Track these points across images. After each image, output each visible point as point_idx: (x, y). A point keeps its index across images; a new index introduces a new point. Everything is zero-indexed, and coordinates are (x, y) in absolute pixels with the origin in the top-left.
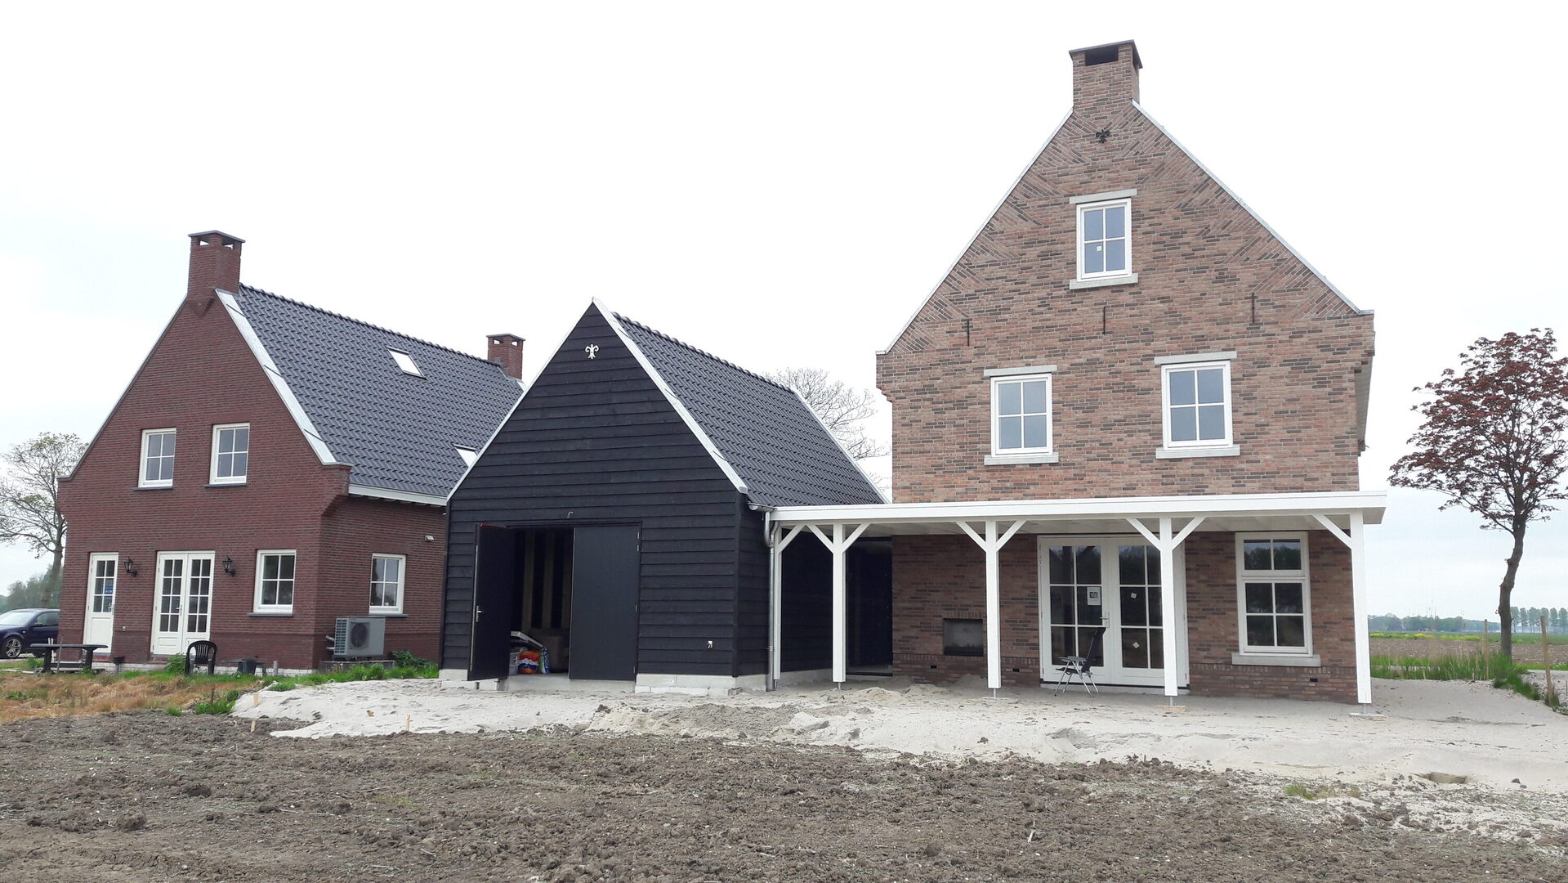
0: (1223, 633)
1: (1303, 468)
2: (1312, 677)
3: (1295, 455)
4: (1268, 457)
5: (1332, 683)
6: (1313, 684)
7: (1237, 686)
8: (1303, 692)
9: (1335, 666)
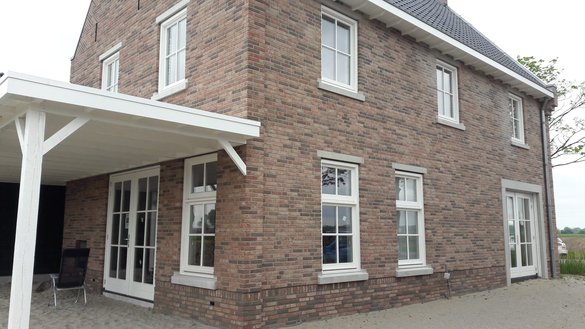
0: (171, 253)
1: (217, 91)
2: (211, 299)
3: (214, 79)
4: (200, 86)
5: (223, 308)
6: (211, 308)
7: (174, 304)
8: (206, 315)
9: (225, 290)
